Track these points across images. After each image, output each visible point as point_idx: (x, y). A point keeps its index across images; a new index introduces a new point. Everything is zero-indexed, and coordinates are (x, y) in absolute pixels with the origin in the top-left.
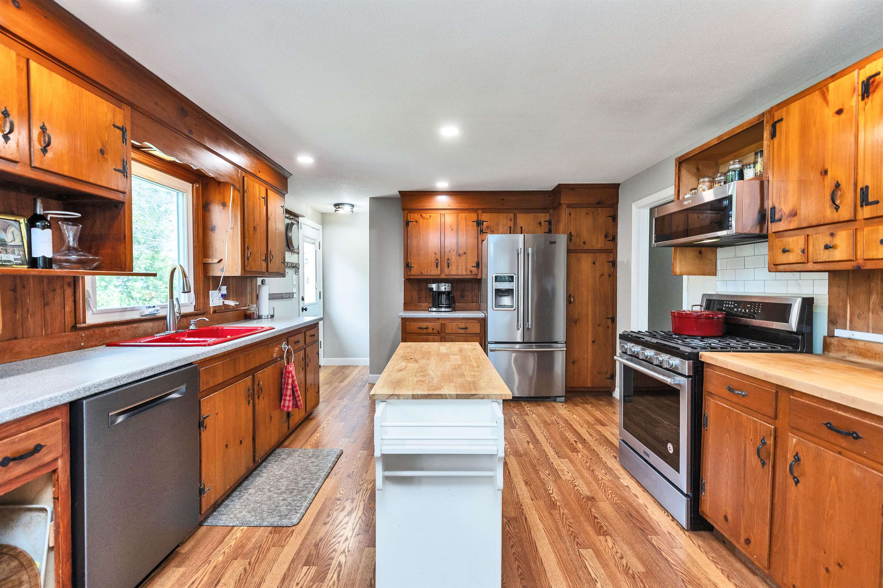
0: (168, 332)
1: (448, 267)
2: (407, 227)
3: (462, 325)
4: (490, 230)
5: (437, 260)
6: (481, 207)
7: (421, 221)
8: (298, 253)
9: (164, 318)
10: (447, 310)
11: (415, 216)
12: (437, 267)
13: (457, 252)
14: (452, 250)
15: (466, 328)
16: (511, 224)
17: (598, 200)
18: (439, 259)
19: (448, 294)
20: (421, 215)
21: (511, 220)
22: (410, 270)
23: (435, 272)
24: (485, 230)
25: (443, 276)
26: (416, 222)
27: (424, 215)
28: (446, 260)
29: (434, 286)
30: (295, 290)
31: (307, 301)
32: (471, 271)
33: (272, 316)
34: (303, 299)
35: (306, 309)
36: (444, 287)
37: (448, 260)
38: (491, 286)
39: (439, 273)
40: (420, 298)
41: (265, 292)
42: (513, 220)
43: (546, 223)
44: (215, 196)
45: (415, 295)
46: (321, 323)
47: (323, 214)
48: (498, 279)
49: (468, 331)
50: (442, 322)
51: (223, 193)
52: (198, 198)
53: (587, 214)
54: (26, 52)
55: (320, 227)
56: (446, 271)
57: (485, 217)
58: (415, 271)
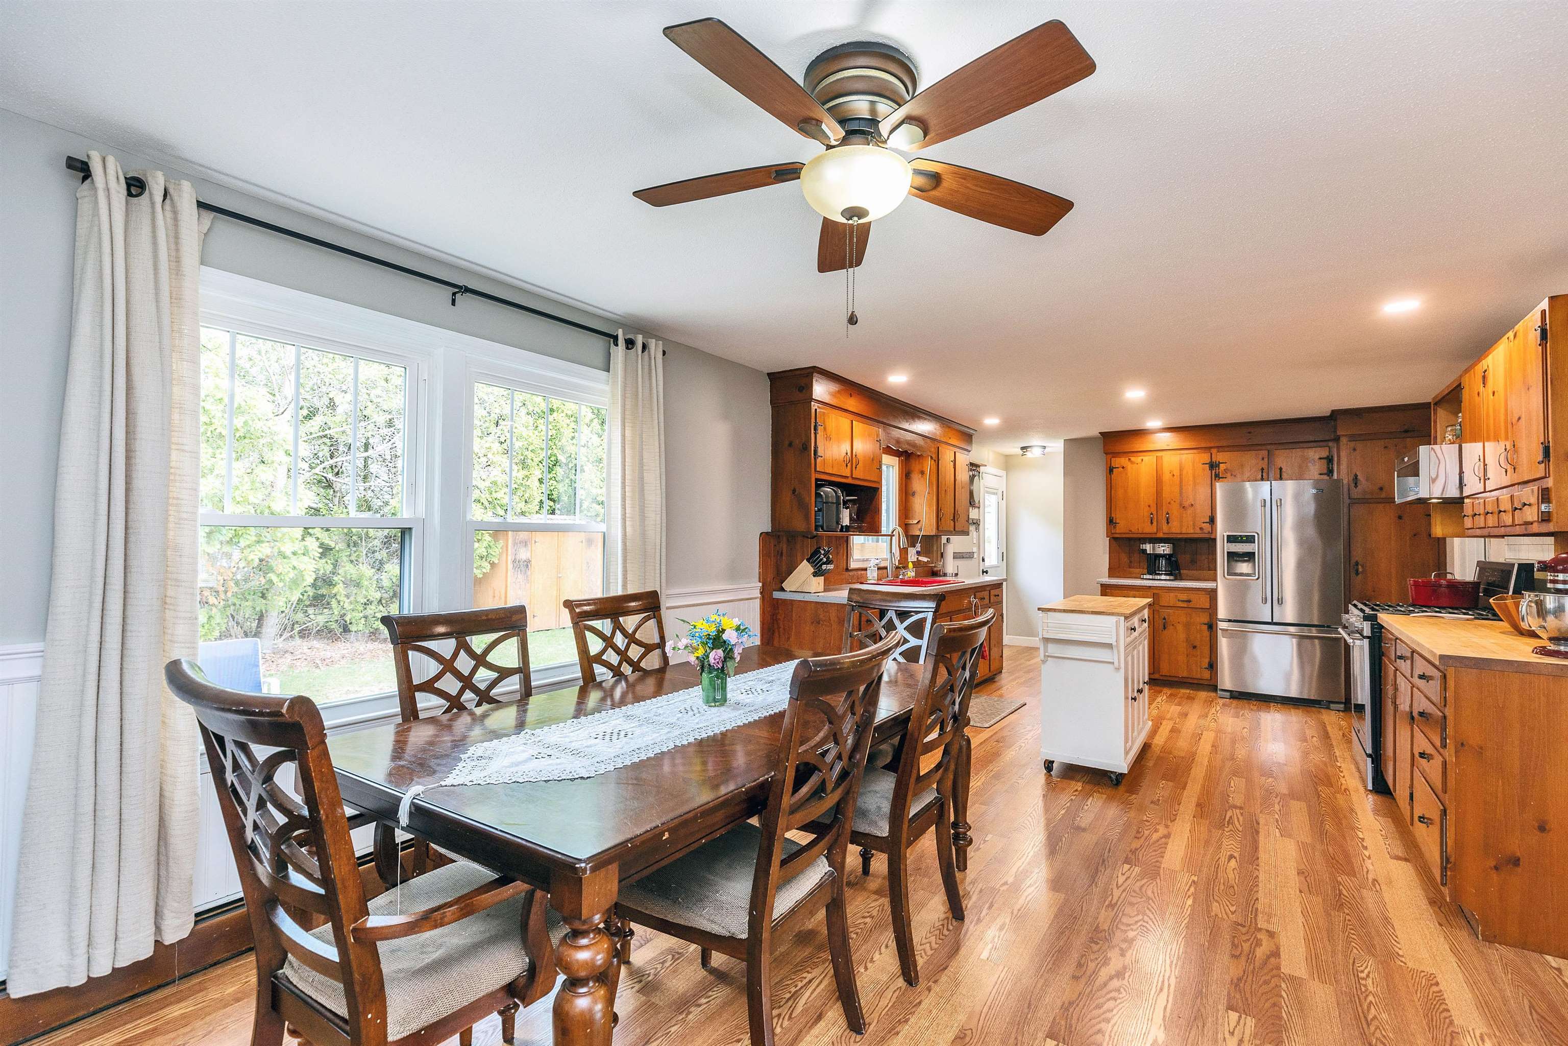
0: (889, 579)
1: (1168, 523)
2: (1110, 474)
3: (1184, 597)
4: (1229, 474)
5: (1152, 514)
6: (1217, 445)
7: (1129, 466)
8: (979, 508)
9: (886, 568)
10: (1168, 578)
11: (1122, 461)
12: (1152, 523)
13: (1181, 505)
14: (1172, 502)
15: (1189, 601)
16: (1264, 464)
17: (1406, 427)
18: (1155, 513)
19: (1168, 557)
20: (1130, 459)
21: (1263, 459)
22: (1115, 527)
23: (1150, 529)
24: (1223, 474)
25: (1160, 535)
26: (1123, 468)
27: (1133, 459)
28: (1165, 513)
29: (1148, 548)
30: (975, 550)
31: (988, 563)
32: (1201, 529)
33: (956, 575)
34: (983, 560)
35: (987, 572)
36: (1164, 549)
37: (1168, 514)
38: (1222, 548)
39: (1155, 530)
40: (1131, 562)
41: (950, 550)
42: (1266, 460)
43: (1322, 460)
44: (915, 466)
45: (1124, 558)
46: (1004, 583)
47: (1007, 456)
48: (1232, 539)
49: (1191, 605)
50: (1155, 591)
51: (922, 463)
52: (902, 469)
53: (1385, 447)
54: (851, 416)
55: (1003, 473)
56: (1165, 528)
57: (1220, 457)
58: (1122, 528)
